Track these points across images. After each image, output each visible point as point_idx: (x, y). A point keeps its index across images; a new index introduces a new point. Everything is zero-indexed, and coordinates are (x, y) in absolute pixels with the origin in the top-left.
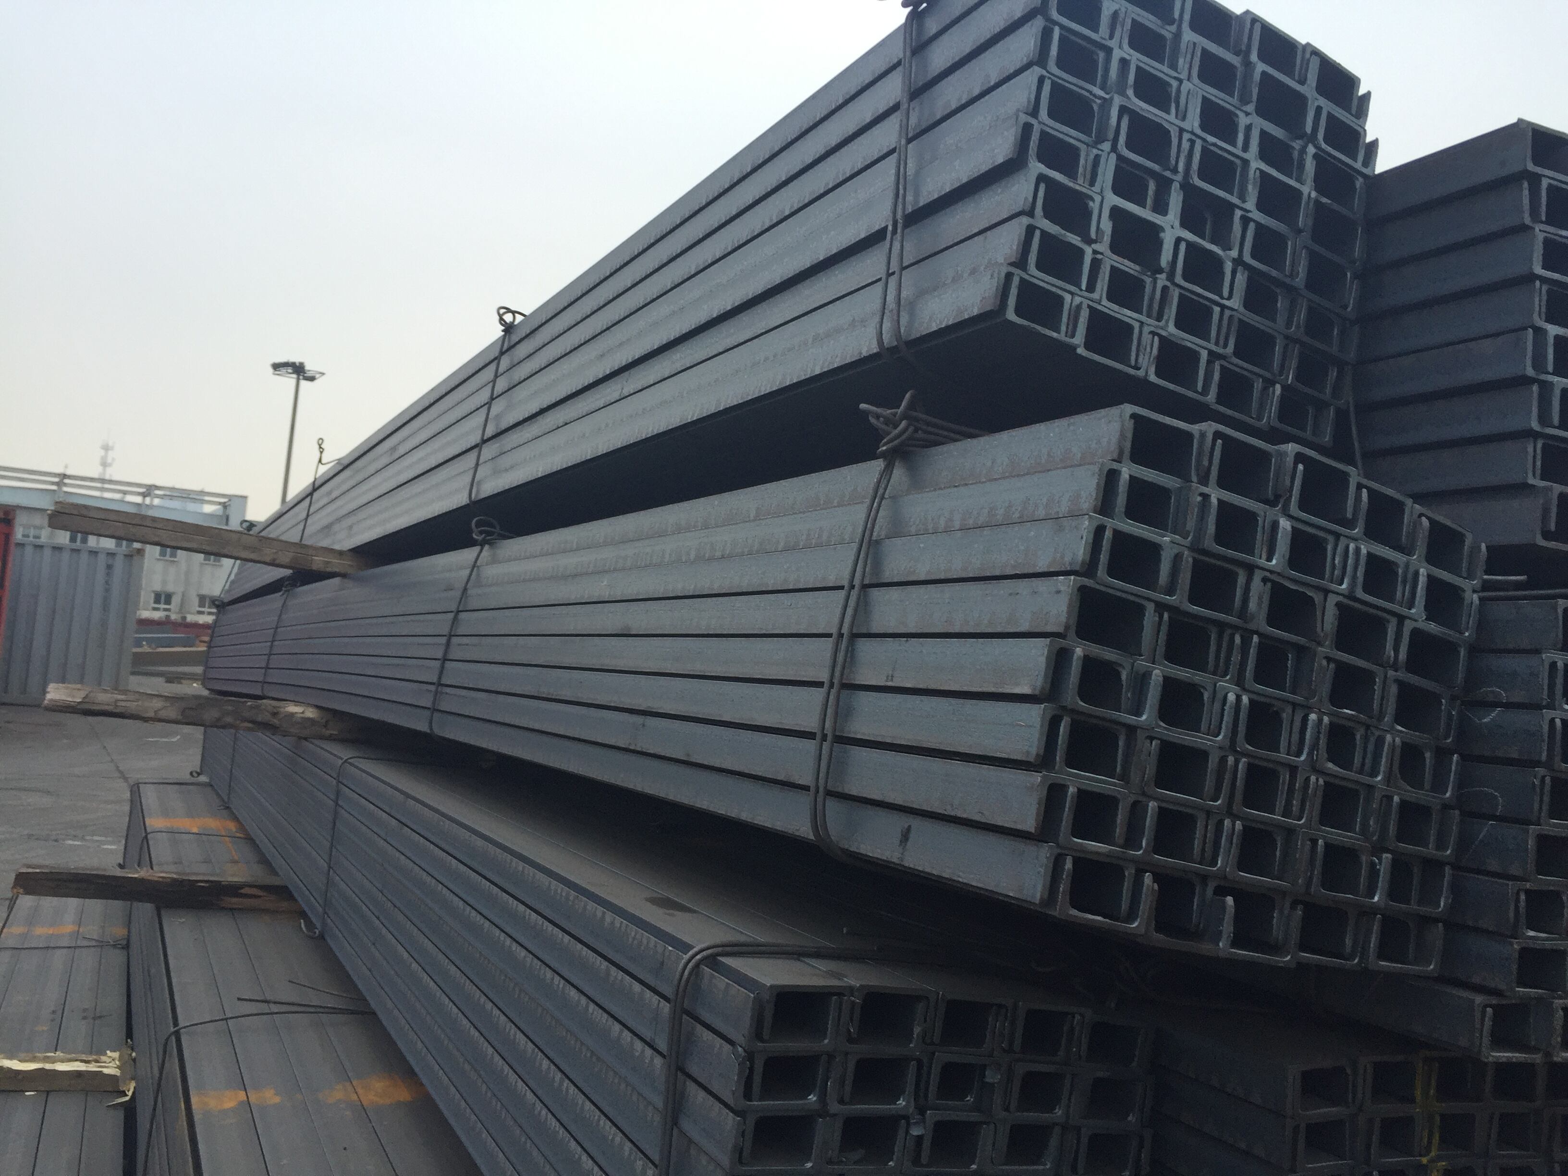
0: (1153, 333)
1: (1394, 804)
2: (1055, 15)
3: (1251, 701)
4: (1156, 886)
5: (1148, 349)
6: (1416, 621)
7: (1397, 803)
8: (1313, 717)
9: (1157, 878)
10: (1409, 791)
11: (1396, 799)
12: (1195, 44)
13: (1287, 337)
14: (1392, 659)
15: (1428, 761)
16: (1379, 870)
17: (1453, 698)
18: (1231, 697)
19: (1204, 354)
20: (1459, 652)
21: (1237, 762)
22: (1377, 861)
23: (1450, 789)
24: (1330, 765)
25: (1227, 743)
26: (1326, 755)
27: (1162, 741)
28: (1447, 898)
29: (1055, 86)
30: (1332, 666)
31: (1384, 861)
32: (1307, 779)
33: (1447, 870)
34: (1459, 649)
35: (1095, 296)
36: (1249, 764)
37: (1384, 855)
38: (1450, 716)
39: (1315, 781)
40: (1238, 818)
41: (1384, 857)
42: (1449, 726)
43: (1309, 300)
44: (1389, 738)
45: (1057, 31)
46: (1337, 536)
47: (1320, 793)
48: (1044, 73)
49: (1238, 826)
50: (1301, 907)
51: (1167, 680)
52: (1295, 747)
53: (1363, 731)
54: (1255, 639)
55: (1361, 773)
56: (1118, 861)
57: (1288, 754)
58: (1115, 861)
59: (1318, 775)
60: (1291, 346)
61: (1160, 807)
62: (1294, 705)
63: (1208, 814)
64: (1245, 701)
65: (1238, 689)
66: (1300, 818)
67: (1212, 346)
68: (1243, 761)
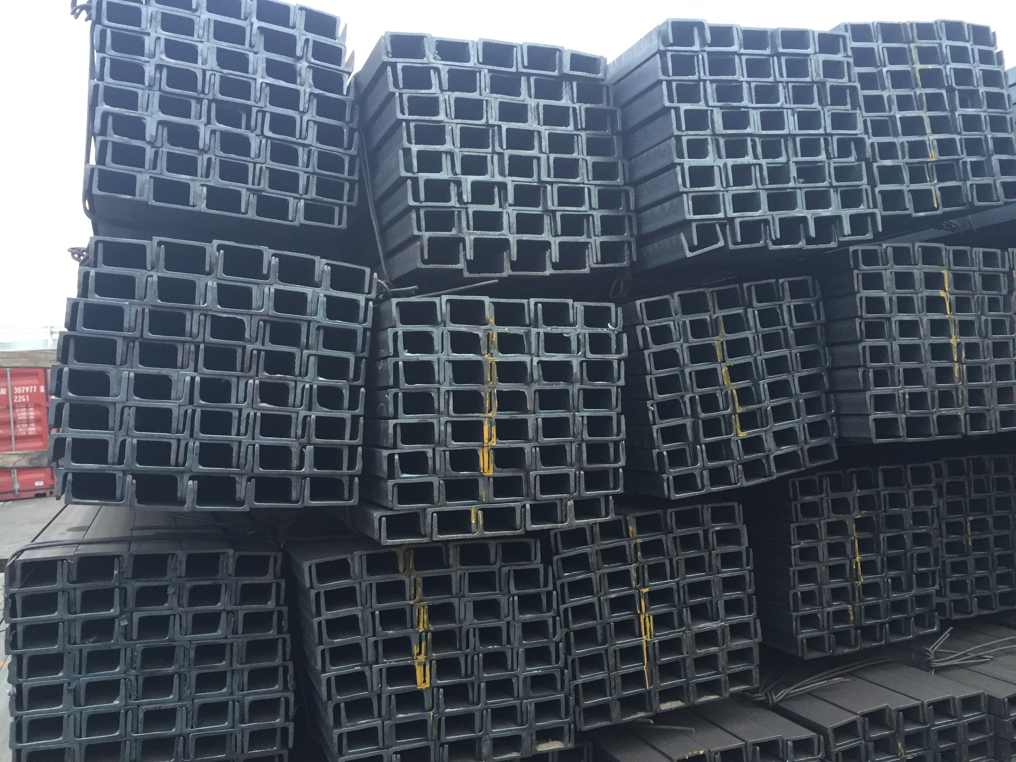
0: (203, 185)
1: (312, 419)
2: (106, 22)
3: (201, 378)
4: (134, 481)
6: (320, 321)
7: (314, 419)
8: (251, 381)
9: (135, 476)
10: (325, 412)
11: (314, 417)
12: (209, 20)
13: (306, 173)
14: (305, 344)
16: (306, 455)
17: (359, 358)
18: (188, 379)
19: (244, 192)
21: (194, 412)
22: (304, 450)
23: (360, 407)
24: (264, 405)
25: (187, 402)
26: (260, 400)
27: (137, 407)
28: (360, 464)
29: (113, 61)
30: (263, 353)
31: (308, 450)
32: (248, 414)
33: (360, 449)
35: (158, 170)
36: (202, 411)
38: (358, 368)
39: (254, 414)
40: (197, 439)
41: (308, 448)
42: (357, 375)
43: (320, 149)
45: (109, 31)
47: (259, 420)
48: (104, 55)
49: (197, 443)
50: (253, 480)
51: (136, 375)
52: (241, 398)
53: (293, 384)
54: (202, 346)
55: (294, 406)
56: (111, 472)
57: (237, 403)
58: (107, 472)
59: (255, 411)
60: (311, 177)
61: (138, 441)
62: (238, 378)
63: (179, 440)
64: (198, 379)
65: (194, 374)
66: (246, 434)
67: (250, 186)
68: (199, 410)
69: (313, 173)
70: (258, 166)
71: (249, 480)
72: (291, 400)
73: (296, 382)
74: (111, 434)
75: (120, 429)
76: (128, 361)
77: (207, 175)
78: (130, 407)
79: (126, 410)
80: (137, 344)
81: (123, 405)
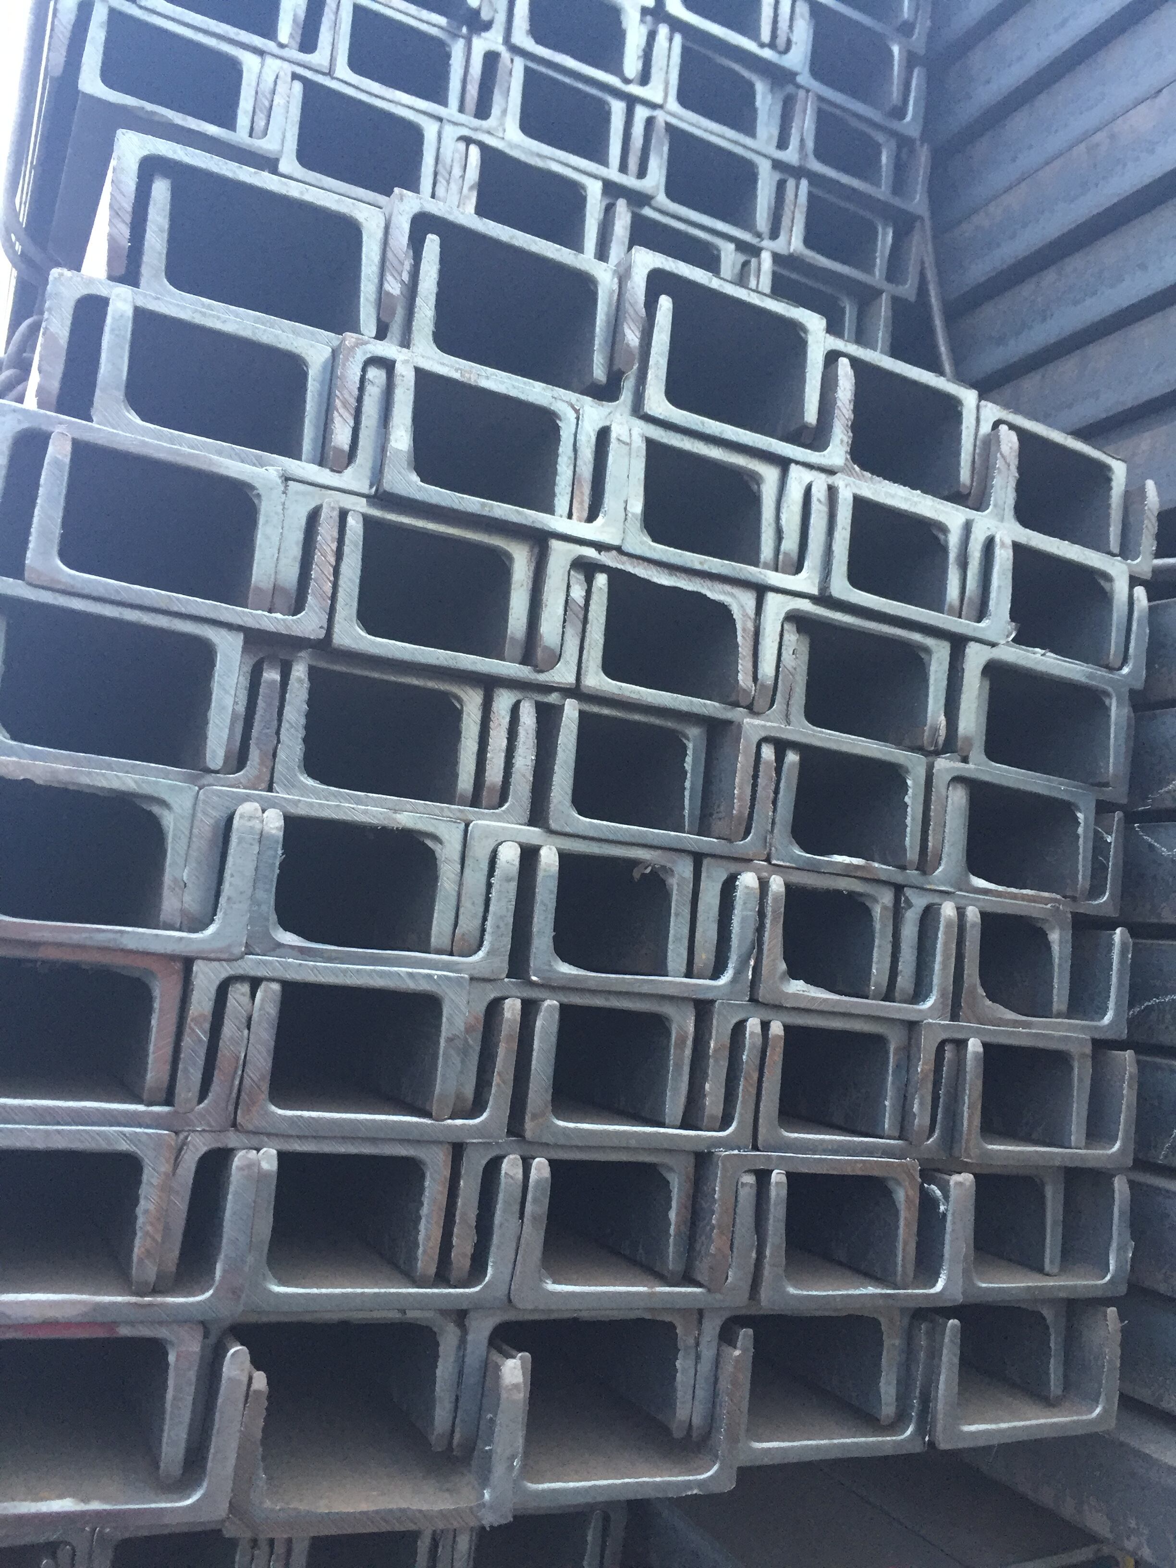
0: (468, 141)
1: (969, 1056)
3: (565, 856)
4: (260, 1381)
5: (457, 171)
6: (993, 645)
7: (976, 1054)
8: (748, 880)
10: (1007, 1023)
11: (974, 1046)
13: (777, 165)
14: (943, 732)
15: (1056, 948)
16: (944, 1215)
17: (1103, 808)
18: (509, 855)
19: (594, 190)
20: (1107, 709)
21: (530, 1008)
22: (938, 1193)
23: (1111, 1004)
24: (797, 987)
25: (502, 964)
26: (783, 966)
28: (1121, 1248)
30: (792, 757)
31: (953, 1193)
32: (739, 1028)
33: (1120, 1185)
34: (1107, 702)
36: (565, 1010)
37: (955, 1178)
38: (1099, 847)
39: (758, 1029)
41: (952, 1183)
42: (1098, 870)
43: (821, 99)
44: (948, 910)
46: (783, 464)
47: (775, 1058)
49: (540, 1168)
50: (745, 1335)
51: (293, 824)
52: (705, 955)
53: (886, 897)
54: (571, 710)
55: (889, 996)
56: (145, 1332)
57: (689, 974)
58: (124, 1331)
59: (767, 1015)
60: (791, 184)
61: (281, 1155)
62: (698, 858)
63: (458, 1150)
64: (549, 858)
65: (533, 835)
66: (725, 1123)
67: (613, 173)
68: (550, 1004)
69: (798, 172)
70: (641, 113)
71: (727, 1336)
72: (879, 970)
73: (899, 889)
74: (157, 1122)
75: (203, 1095)
76: (254, 755)
77: (483, 110)
78: (255, 983)
79: (238, 994)
80: (299, 672)
81: (225, 971)
